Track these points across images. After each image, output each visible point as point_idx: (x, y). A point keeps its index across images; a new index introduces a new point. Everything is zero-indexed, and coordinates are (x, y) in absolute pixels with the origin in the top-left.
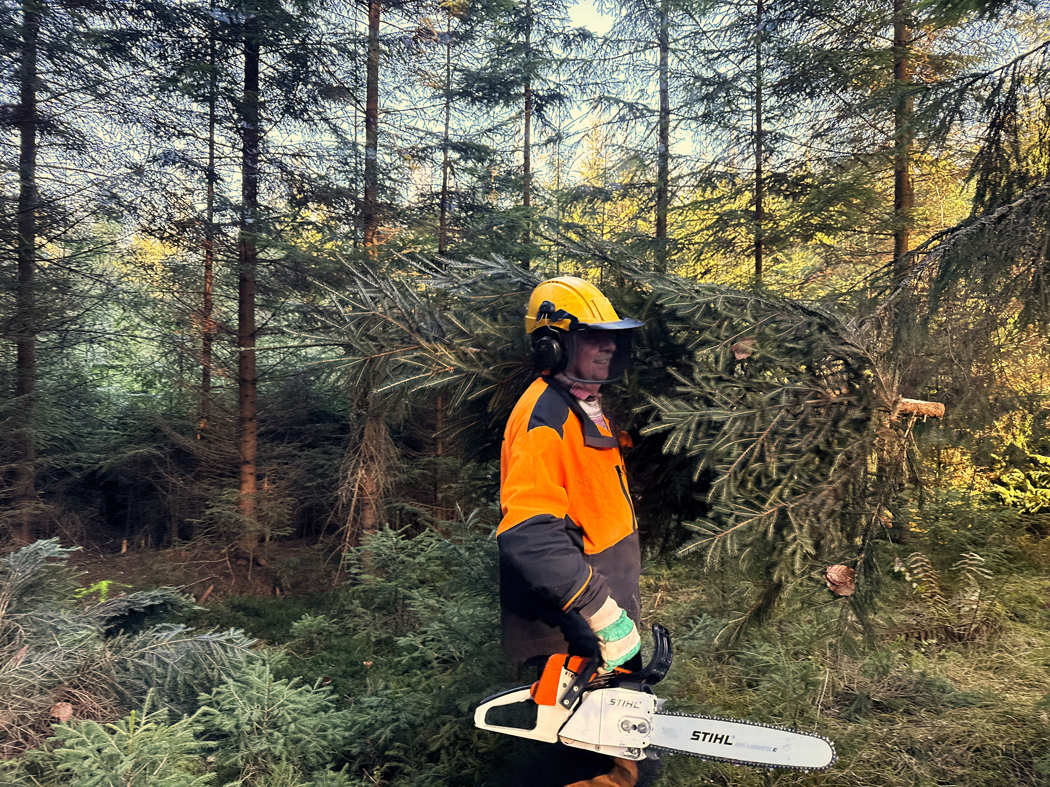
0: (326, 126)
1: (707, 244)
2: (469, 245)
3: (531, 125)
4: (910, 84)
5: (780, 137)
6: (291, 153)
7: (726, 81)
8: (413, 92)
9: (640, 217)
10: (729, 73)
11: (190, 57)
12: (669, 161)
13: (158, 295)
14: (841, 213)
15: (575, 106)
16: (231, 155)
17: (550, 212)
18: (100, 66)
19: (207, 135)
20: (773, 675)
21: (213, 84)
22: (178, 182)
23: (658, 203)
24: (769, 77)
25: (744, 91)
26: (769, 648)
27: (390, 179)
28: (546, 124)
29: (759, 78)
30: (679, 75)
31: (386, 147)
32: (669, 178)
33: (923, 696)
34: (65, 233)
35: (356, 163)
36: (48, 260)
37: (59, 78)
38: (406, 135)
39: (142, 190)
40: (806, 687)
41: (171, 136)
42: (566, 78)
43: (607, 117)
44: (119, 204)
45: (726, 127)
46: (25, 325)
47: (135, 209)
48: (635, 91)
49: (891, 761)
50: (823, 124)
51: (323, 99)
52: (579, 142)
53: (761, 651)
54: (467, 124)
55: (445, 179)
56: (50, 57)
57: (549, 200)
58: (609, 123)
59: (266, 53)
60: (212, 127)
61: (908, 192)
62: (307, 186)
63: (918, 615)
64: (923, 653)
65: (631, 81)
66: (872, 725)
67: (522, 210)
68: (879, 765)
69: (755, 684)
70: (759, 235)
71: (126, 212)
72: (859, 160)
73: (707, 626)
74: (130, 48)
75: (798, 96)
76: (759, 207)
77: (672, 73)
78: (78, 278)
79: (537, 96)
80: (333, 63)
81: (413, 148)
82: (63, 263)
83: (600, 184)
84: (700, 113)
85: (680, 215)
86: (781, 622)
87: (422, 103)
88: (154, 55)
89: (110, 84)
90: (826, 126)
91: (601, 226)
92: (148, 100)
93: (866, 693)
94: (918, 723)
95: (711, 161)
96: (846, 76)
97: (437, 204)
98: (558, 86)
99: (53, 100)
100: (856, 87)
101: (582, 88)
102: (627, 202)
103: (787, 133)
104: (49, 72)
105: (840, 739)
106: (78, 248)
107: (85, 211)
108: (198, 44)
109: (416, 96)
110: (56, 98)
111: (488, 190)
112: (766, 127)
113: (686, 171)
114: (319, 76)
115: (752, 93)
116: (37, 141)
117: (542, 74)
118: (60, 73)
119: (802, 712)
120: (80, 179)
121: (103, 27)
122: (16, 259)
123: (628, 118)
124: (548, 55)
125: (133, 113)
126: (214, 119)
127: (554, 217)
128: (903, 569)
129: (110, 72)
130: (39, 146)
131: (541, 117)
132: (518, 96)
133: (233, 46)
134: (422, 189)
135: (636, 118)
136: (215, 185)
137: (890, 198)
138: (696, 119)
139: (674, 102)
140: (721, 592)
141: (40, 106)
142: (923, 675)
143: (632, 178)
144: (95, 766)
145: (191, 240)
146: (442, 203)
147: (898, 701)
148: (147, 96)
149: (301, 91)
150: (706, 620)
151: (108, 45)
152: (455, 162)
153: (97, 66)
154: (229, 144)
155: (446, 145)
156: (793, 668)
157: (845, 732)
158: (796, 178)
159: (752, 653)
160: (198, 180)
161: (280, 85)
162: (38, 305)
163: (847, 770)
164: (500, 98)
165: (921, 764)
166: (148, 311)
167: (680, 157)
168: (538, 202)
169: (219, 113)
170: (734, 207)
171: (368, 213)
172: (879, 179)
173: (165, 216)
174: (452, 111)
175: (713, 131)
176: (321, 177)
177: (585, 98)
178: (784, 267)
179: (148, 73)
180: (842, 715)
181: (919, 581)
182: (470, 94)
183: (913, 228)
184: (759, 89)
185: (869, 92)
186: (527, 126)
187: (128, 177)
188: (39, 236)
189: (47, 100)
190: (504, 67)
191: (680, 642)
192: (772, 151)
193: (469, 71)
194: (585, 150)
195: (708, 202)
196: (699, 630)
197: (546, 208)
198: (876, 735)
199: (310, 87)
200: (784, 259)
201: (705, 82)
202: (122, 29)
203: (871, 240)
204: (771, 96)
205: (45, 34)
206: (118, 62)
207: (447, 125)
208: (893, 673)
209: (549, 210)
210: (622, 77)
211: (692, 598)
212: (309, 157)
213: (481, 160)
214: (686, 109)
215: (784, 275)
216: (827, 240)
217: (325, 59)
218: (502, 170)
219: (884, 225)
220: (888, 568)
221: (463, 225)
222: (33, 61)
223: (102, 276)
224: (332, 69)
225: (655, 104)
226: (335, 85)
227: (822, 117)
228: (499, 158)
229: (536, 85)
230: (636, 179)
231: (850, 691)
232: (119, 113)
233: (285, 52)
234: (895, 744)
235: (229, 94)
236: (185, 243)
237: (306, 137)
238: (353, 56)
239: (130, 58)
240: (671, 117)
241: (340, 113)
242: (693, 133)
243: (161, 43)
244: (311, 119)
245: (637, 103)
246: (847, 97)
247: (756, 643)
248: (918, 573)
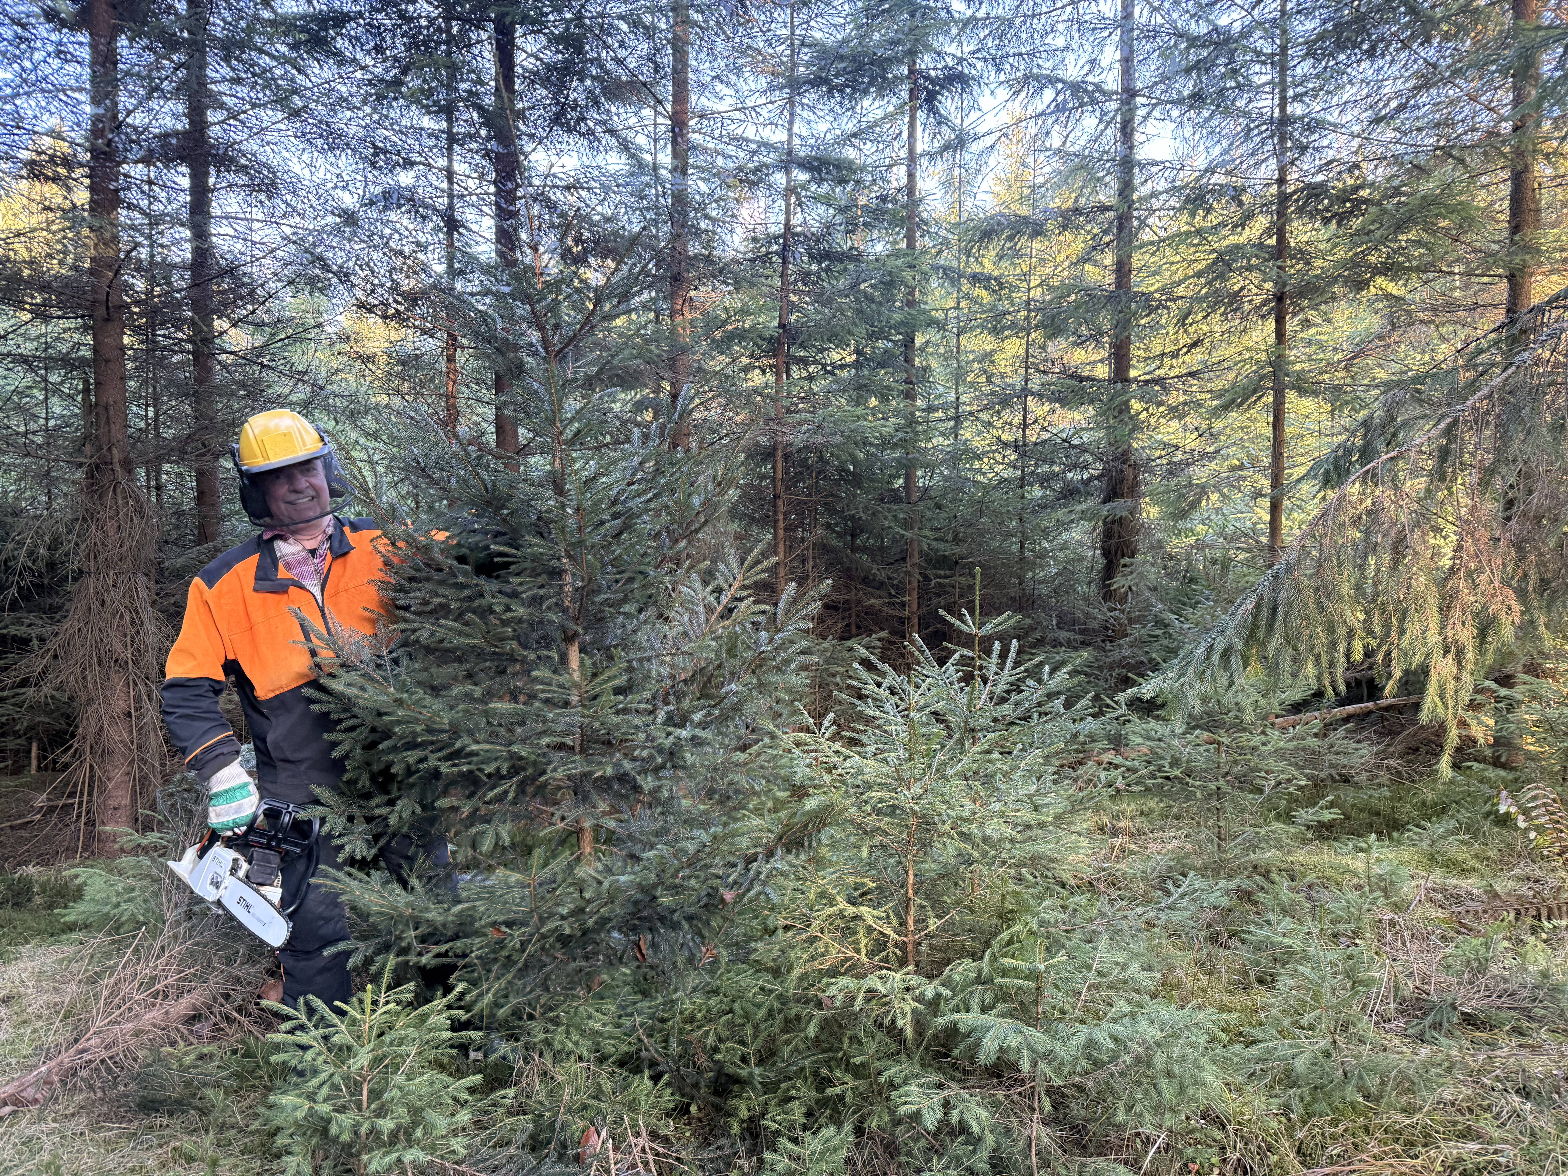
0: (613, 142)
1: (1197, 299)
2: (823, 313)
3: (918, 123)
4: (1539, 28)
5: (1316, 125)
6: (564, 183)
7: (1228, 40)
8: (740, 84)
9: (1089, 260)
10: (1235, 25)
11: (418, 47)
12: (1136, 170)
13: (383, 399)
14: (1419, 243)
15: (987, 92)
16: (479, 191)
17: (947, 258)
18: (294, 67)
19: (442, 162)
20: (1300, 968)
21: (450, 86)
22: (406, 233)
23: (1119, 237)
24: (1301, 28)
25: (1258, 53)
26: (1292, 926)
27: (707, 217)
28: (942, 121)
29: (1284, 32)
30: (1152, 33)
31: (702, 170)
32: (1135, 197)
33: (1545, 1008)
34: (253, 312)
35: (657, 196)
36: (232, 353)
37: (239, 88)
38: (730, 150)
39: (357, 247)
40: (1353, 988)
41: (394, 167)
42: (972, 48)
43: (1039, 105)
44: (326, 268)
45: (1227, 112)
46: (205, 446)
47: (347, 275)
48: (1080, 63)
49: (1490, 1106)
50: (1389, 100)
51: (607, 99)
52: (992, 147)
53: (1279, 929)
54: (821, 127)
55: (788, 213)
56: (227, 59)
57: (945, 238)
58: (1040, 115)
59: (524, 35)
60: (450, 149)
61: (1532, 206)
62: (586, 234)
63: (1537, 881)
64: (1545, 941)
65: (1075, 46)
66: (1461, 1049)
67: (906, 255)
68: (1471, 1111)
69: (1269, 979)
70: (1280, 283)
71: (335, 280)
72: (1451, 156)
73: (1196, 890)
74: (333, 38)
75: (1349, 57)
76: (1282, 239)
77: (1142, 31)
78: (274, 376)
79: (927, 78)
80: (622, 44)
81: (740, 169)
82: (253, 356)
83: (1024, 211)
84: (1186, 93)
85: (1153, 254)
86: (1310, 886)
87: (753, 98)
88: (367, 47)
89: (308, 93)
90: (1394, 104)
91: (1025, 276)
92: (361, 114)
93: (1450, 1000)
94: (1535, 1049)
95: (1202, 167)
96: (1431, 19)
97: (777, 253)
98: (961, 60)
99: (232, 122)
100: (1446, 37)
101: (997, 62)
102: (1067, 236)
103: (1329, 118)
104: (224, 79)
105: (1408, 1068)
106: (272, 335)
107: (279, 280)
108: (427, 28)
109: (745, 88)
110: (235, 118)
111: (851, 228)
112: (1296, 109)
113: (1163, 185)
114: (602, 66)
115: (1273, 55)
116: (211, 181)
117: (935, 45)
118: (238, 81)
119: (1345, 1027)
120: (270, 235)
121: (295, 10)
122: (189, 352)
123: (1071, 105)
124: (943, 14)
125: (340, 136)
126: (452, 139)
127: (954, 264)
128: (1513, 809)
129: (307, 76)
130: (215, 189)
131: (933, 111)
132: (899, 79)
133: (478, 27)
134: (754, 230)
135: (1082, 105)
136: (456, 235)
137: (1502, 217)
138: (1179, 102)
139: (1144, 76)
140: (1216, 840)
141: (215, 131)
142: (1545, 975)
143: (1076, 200)
144: (320, 1059)
145: (424, 319)
146: (784, 249)
147: (1503, 1014)
148: (359, 109)
149: (577, 91)
150: (1194, 881)
151: (303, 37)
152: (803, 187)
153: (289, 68)
154: (475, 175)
155: (788, 162)
156: (1331, 956)
157: (1416, 1058)
158: (1344, 190)
159: (1264, 932)
160: (434, 229)
161: (545, 82)
162: (220, 416)
163: (1418, 1116)
164: (871, 84)
165: (1541, 1112)
166: (369, 422)
167: (1154, 163)
168: (928, 242)
169: (460, 128)
170: (1242, 239)
171: (676, 270)
172: (1483, 187)
173: (389, 285)
174: (799, 110)
175: (1207, 120)
176: (608, 220)
177: (1002, 77)
178: (1318, 333)
179: (358, 74)
180: (1411, 1031)
181: (1541, 830)
182: (826, 81)
183: (1540, 264)
184: (1284, 49)
185: (1468, 43)
186: (912, 125)
187: (337, 230)
188: (219, 318)
189: (223, 122)
190: (876, 36)
191: (1152, 914)
192: (1303, 149)
193: (823, 45)
194: (1001, 159)
195: (1199, 232)
196: (1183, 896)
197: (940, 252)
198: (1466, 1064)
199: (588, 82)
200: (1319, 321)
201: (1194, 41)
202: (321, 11)
203: (1467, 286)
204: (1303, 59)
205: (217, 27)
206: (318, 61)
207: (790, 130)
208: (1494, 969)
209: (945, 254)
210: (1060, 42)
211: (1170, 847)
212: (588, 189)
213: (842, 182)
214: (1163, 87)
215: (1321, 346)
216: (1392, 288)
217: (610, 40)
218: (873, 195)
219: (1491, 260)
220: (1488, 807)
221: (814, 283)
222: (203, 66)
223: (305, 373)
224: (622, 53)
225: (1112, 81)
226: (624, 78)
227: (1388, 89)
228: (869, 178)
229: (925, 62)
230: (1083, 201)
231: (1424, 996)
232: (321, 136)
233: (552, 33)
234: (1497, 1079)
235: (473, 99)
236: (417, 323)
237: (585, 159)
238: (650, 32)
239: (334, 54)
240: (1140, 100)
241: (633, 120)
242: (1174, 125)
243: (376, 30)
244: (591, 132)
245: (1084, 82)
246: (1431, 53)
247: (1271, 916)
248: (1538, 816)
